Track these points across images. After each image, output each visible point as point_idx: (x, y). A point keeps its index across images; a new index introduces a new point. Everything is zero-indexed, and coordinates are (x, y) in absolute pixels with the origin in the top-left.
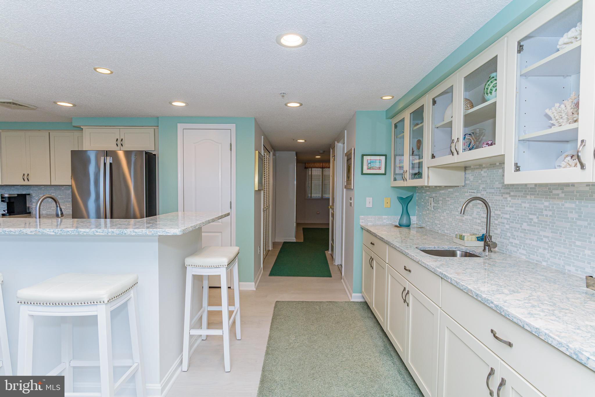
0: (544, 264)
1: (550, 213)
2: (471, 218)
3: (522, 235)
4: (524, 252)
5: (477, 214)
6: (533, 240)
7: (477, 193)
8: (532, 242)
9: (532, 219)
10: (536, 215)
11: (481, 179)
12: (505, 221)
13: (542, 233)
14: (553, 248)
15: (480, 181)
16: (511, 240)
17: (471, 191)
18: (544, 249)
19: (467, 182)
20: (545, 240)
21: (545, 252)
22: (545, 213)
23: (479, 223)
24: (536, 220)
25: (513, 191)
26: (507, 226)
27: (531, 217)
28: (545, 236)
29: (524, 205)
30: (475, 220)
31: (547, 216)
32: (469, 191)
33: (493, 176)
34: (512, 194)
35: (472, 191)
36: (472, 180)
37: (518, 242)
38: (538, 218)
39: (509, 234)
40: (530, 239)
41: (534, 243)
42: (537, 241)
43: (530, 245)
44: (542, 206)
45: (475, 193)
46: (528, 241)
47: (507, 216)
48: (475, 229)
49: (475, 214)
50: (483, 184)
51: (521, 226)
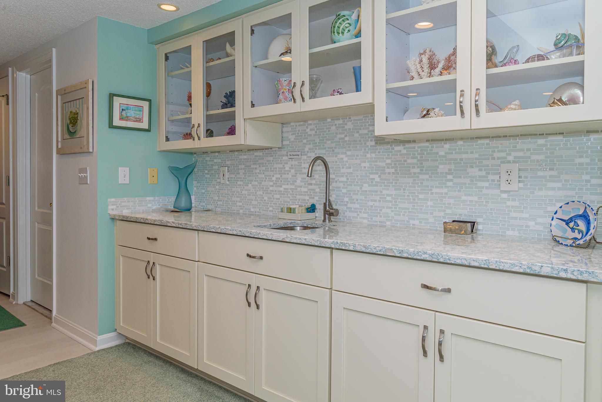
0: (388, 223)
1: (393, 170)
2: (294, 187)
3: (363, 197)
4: (366, 215)
5: (301, 181)
6: (375, 201)
7: (301, 155)
8: (374, 203)
9: (373, 179)
10: (377, 173)
11: (307, 138)
12: (342, 185)
13: (385, 192)
14: (397, 205)
15: (305, 141)
16: (349, 205)
17: (291, 153)
18: (388, 208)
19: (284, 143)
20: (389, 198)
21: (389, 211)
22: (387, 170)
23: (304, 192)
24: (378, 179)
25: (350, 150)
26: (344, 191)
27: (372, 176)
28: (388, 195)
29: (363, 165)
30: (299, 189)
31: (389, 173)
32: (289, 153)
33: (323, 134)
34: (349, 153)
35: (294, 153)
36: (293, 140)
37: (357, 206)
38: (380, 176)
39: (346, 199)
40: (372, 201)
41: (377, 204)
42: (379, 201)
43: (372, 206)
44: (384, 164)
45: (298, 155)
46: (370, 203)
47: (344, 179)
48: (299, 200)
49: (298, 181)
50: (310, 144)
51: (361, 188)
